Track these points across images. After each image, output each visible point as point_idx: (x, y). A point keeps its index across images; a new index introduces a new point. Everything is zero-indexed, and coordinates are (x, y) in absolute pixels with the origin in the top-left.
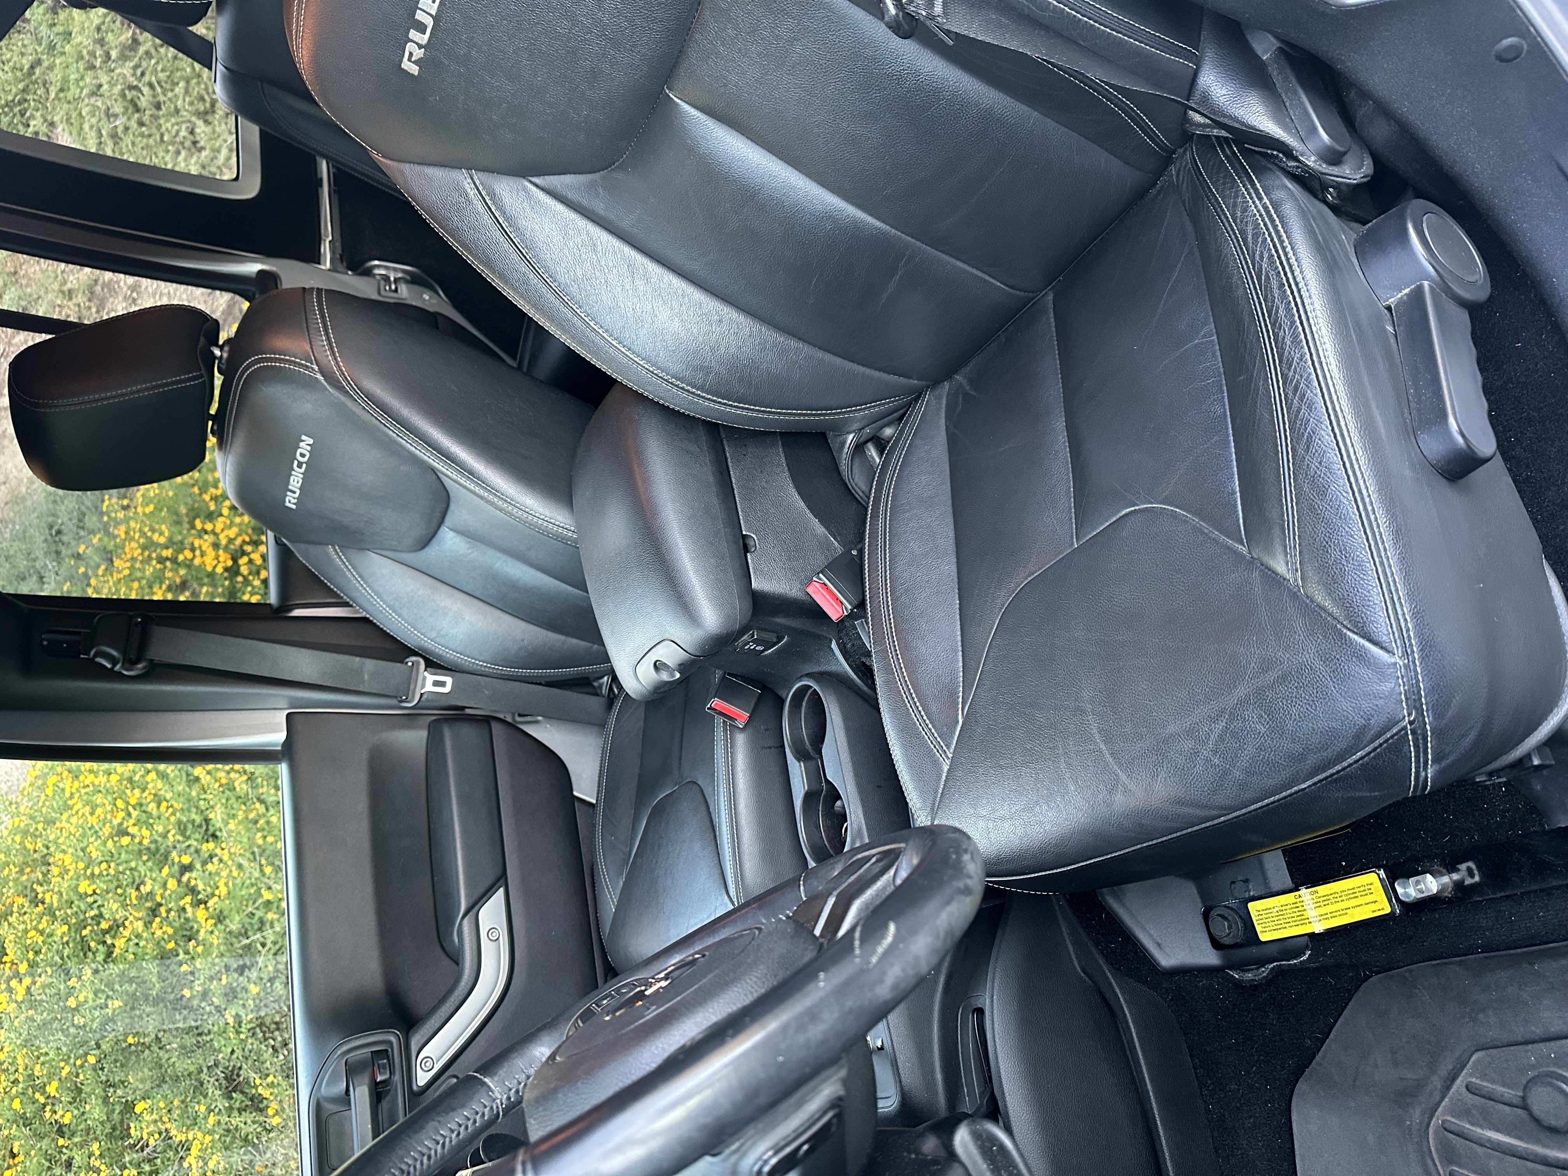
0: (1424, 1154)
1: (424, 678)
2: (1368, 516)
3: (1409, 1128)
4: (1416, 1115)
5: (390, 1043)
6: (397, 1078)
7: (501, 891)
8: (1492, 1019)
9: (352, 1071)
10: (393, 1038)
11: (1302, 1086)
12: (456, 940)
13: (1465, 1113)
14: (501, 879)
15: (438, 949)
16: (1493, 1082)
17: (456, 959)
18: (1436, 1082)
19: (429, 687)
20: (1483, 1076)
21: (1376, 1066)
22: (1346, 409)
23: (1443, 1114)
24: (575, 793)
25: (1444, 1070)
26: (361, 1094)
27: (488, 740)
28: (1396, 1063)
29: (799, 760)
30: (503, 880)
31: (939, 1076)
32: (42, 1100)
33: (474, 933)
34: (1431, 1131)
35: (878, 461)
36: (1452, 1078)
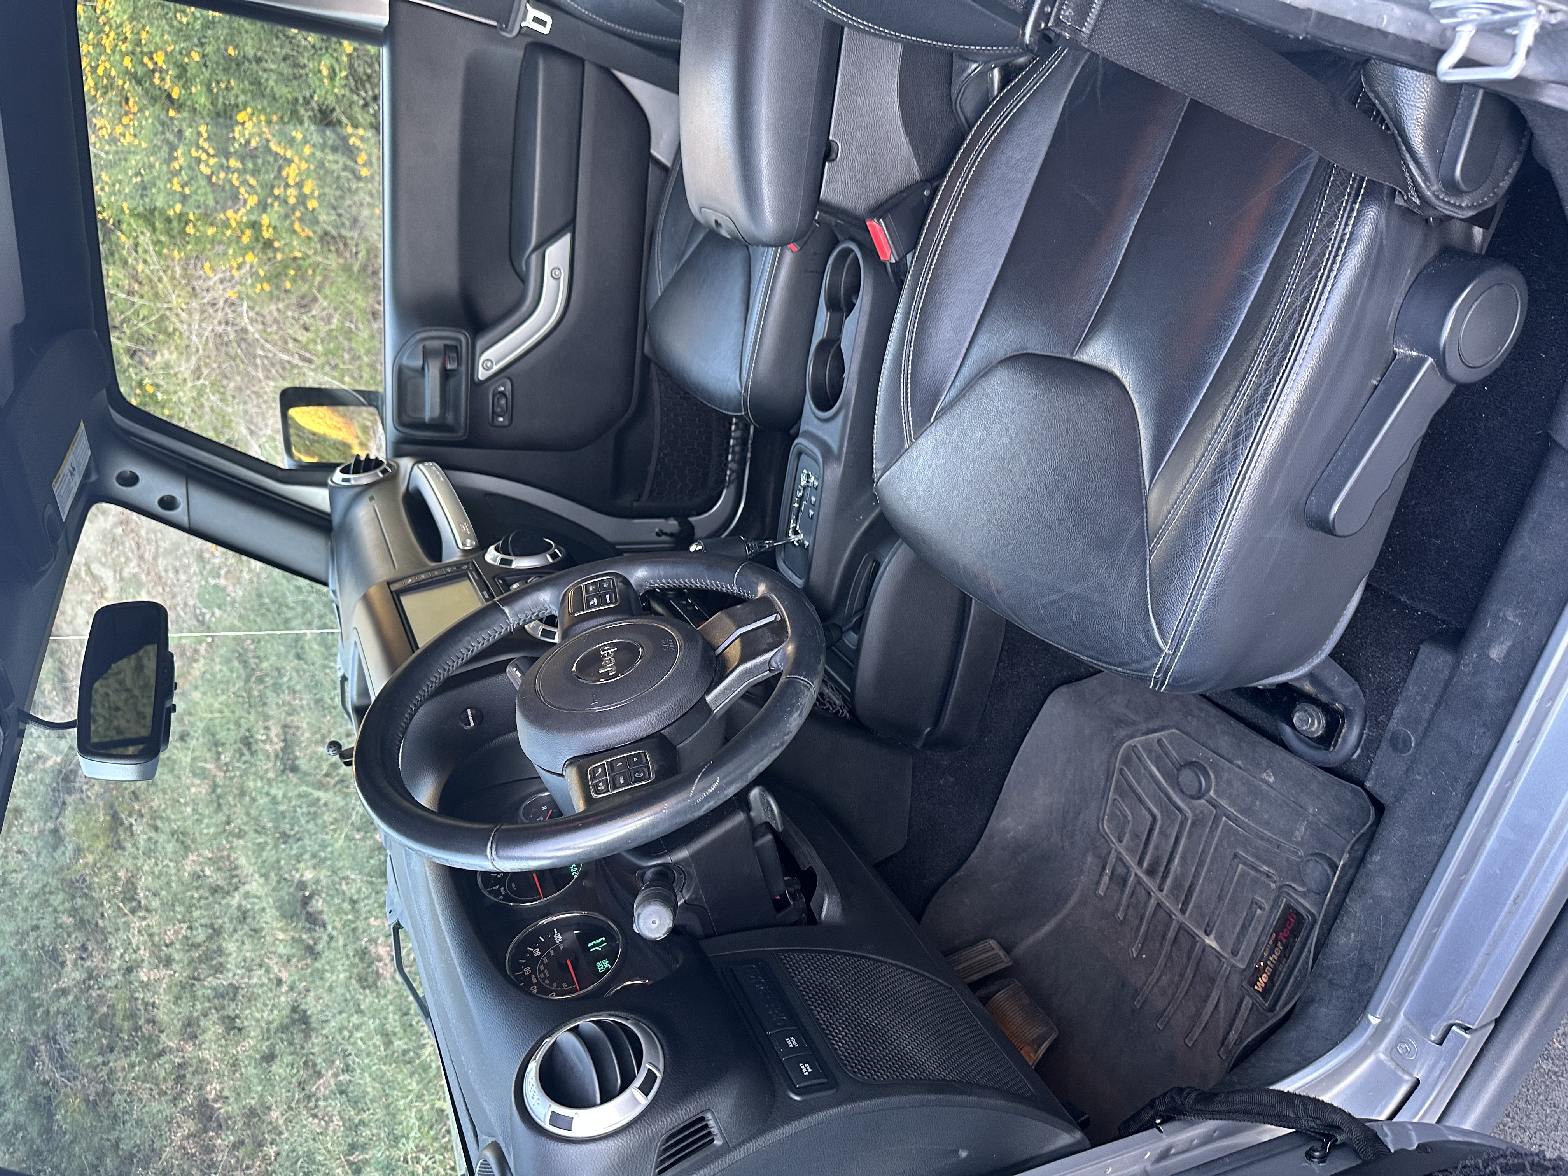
0: (1113, 753)
1: (526, 11)
2: (1210, 562)
3: (1114, 738)
4: (1122, 733)
5: (460, 341)
6: (463, 368)
7: (568, 237)
8: (1195, 723)
9: (427, 354)
10: (463, 337)
11: (1064, 689)
12: (524, 268)
13: (1149, 751)
14: (570, 225)
15: (508, 264)
16: (1173, 748)
17: (523, 279)
18: (1144, 727)
19: (529, 23)
20: (1171, 743)
21: (1115, 702)
22: (1253, 480)
23: (1139, 742)
24: (653, 152)
25: (1151, 726)
26: (433, 373)
27: (579, 79)
28: (1127, 706)
29: (828, 309)
30: (571, 227)
31: (837, 582)
32: (151, 66)
33: (540, 270)
34: (1126, 744)
35: (996, 92)
36: (1154, 731)
